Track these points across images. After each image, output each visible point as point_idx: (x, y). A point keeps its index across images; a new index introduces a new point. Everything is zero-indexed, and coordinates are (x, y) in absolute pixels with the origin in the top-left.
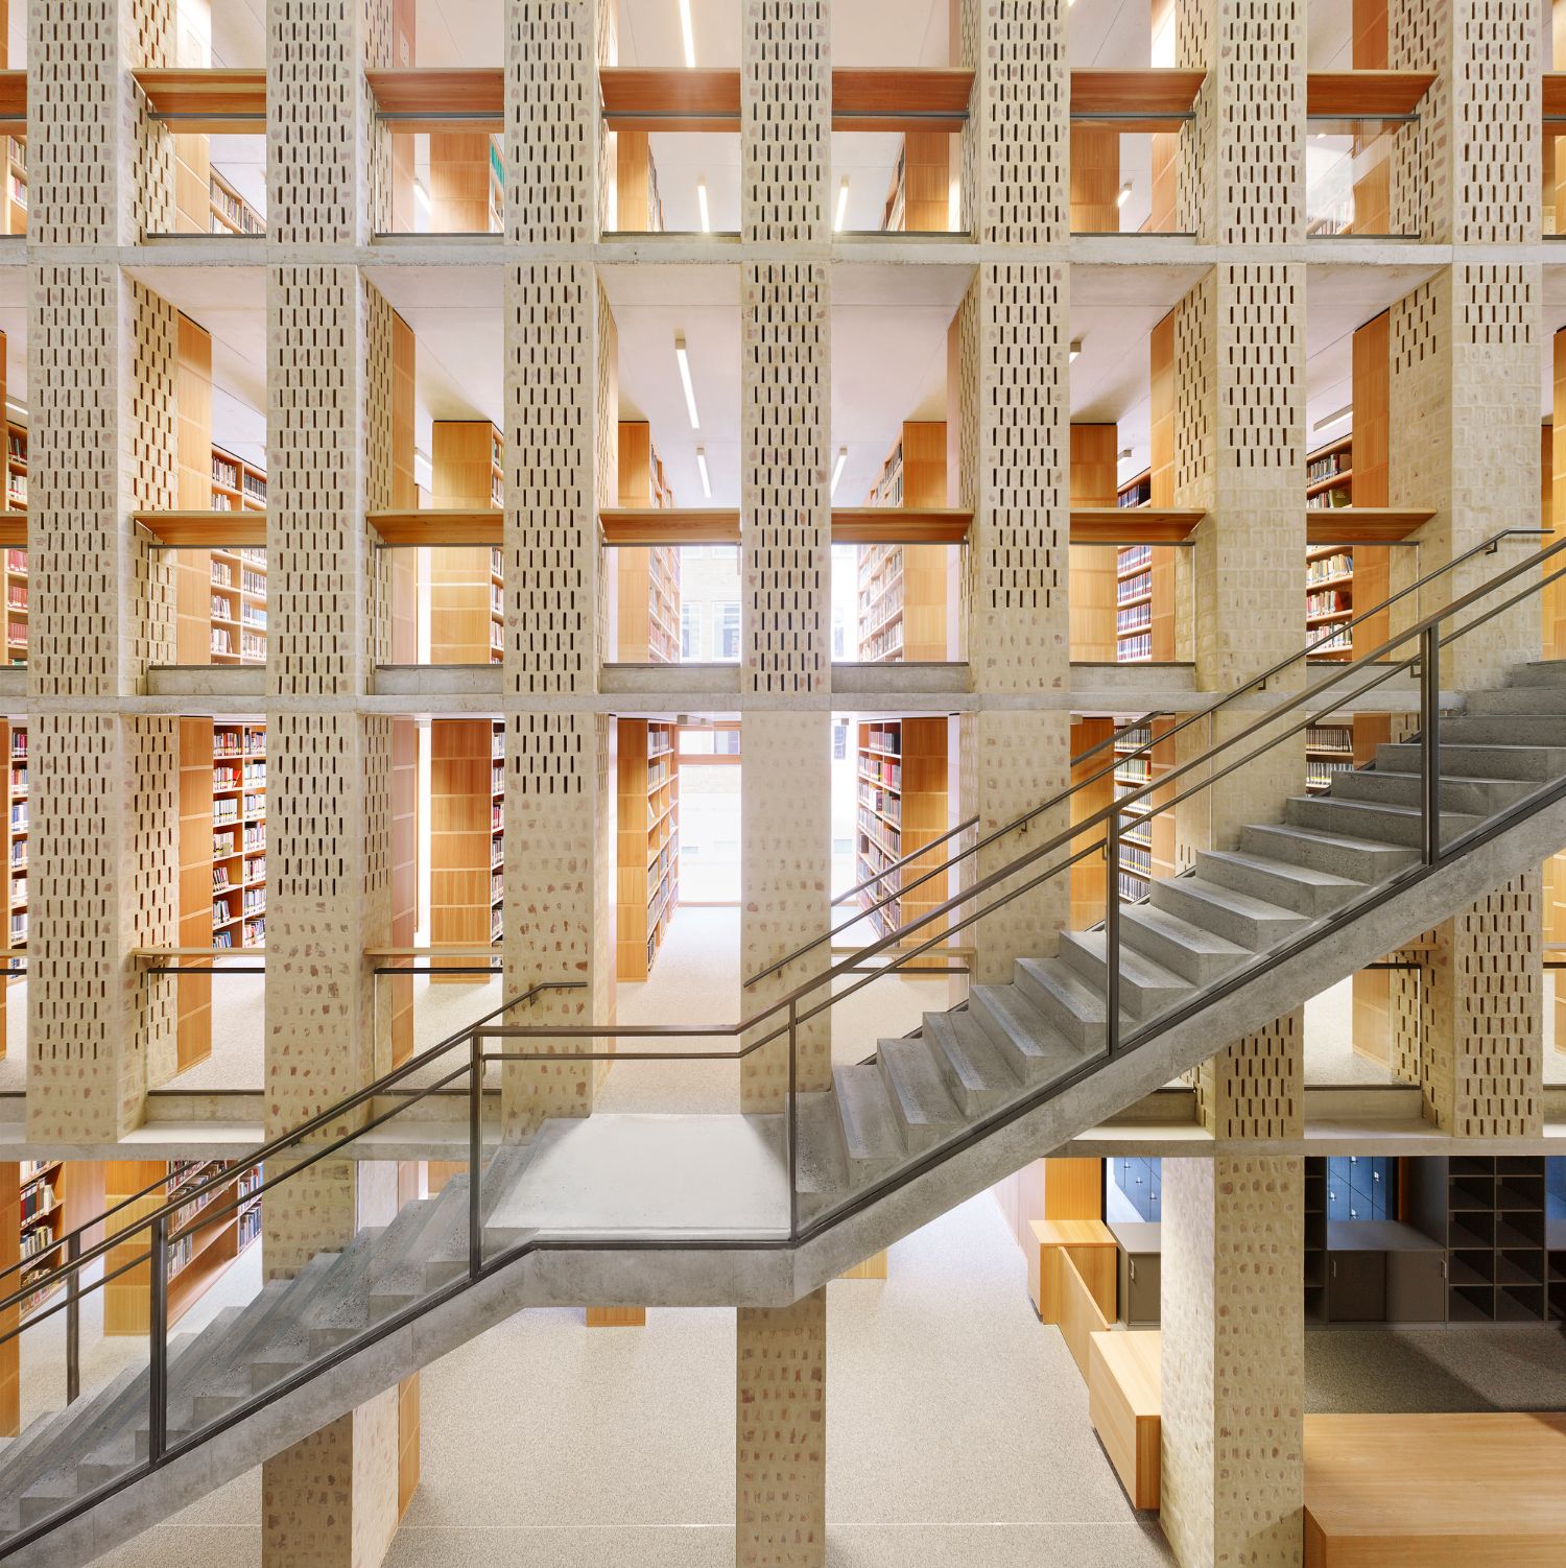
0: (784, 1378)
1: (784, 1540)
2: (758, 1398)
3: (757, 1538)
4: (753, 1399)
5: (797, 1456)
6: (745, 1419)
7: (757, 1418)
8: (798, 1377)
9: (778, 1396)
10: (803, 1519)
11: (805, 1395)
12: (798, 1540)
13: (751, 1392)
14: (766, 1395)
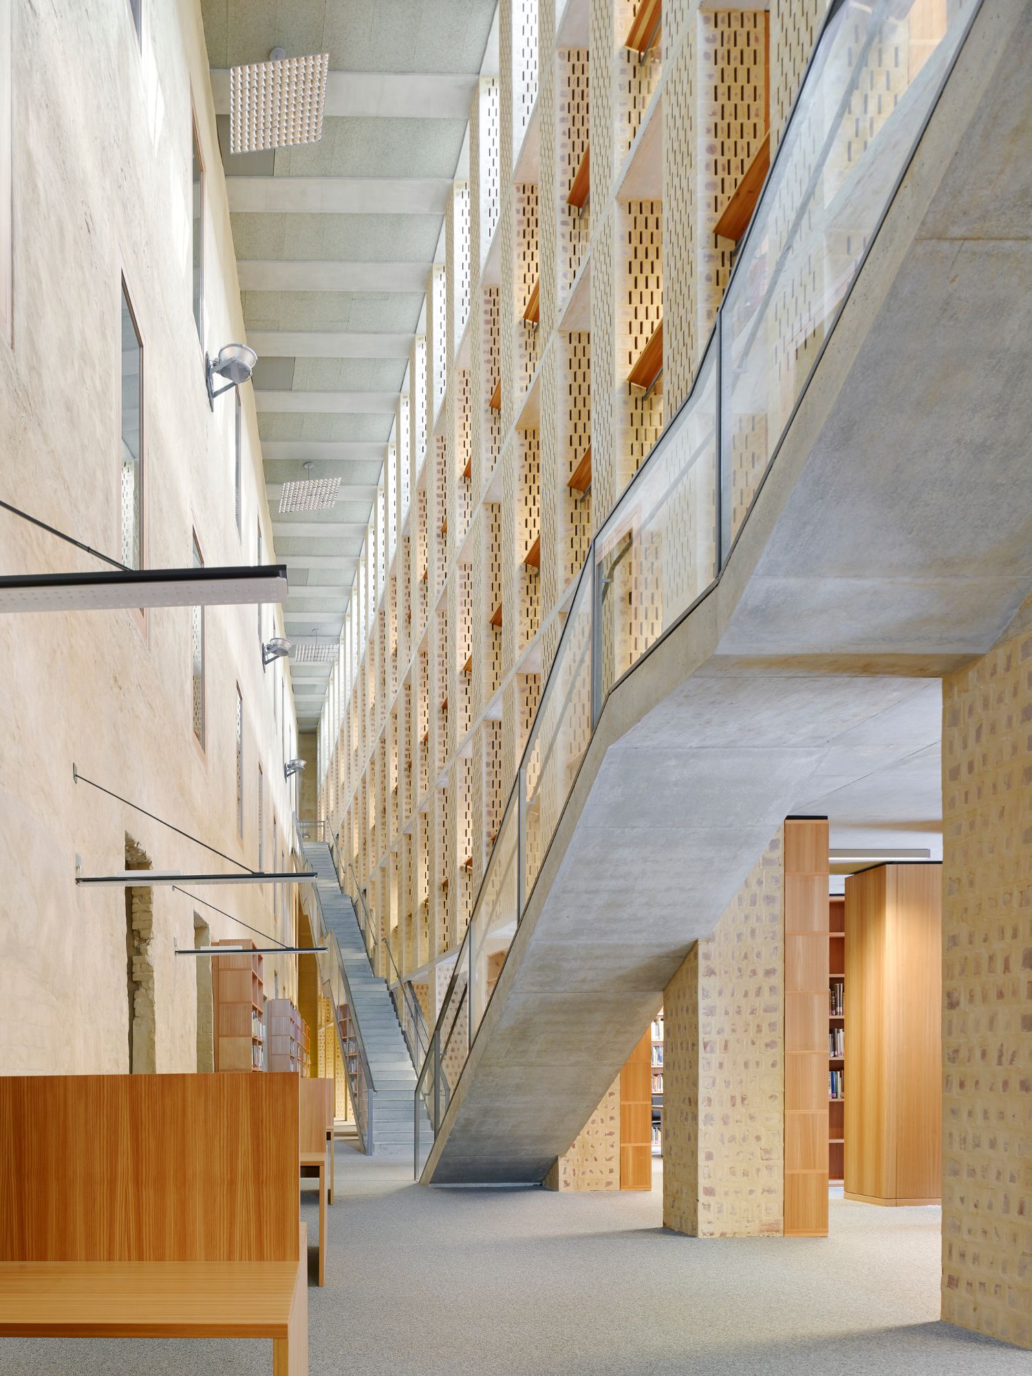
0: (991, 970)
1: (990, 1207)
2: (963, 1001)
3: (962, 1199)
4: (958, 1004)
5: (1005, 1084)
6: (950, 1033)
7: (963, 1031)
8: (1007, 968)
9: (985, 998)
10: (1012, 1179)
11: (1014, 993)
12: (1007, 1210)
13: (956, 995)
14: (971, 998)
